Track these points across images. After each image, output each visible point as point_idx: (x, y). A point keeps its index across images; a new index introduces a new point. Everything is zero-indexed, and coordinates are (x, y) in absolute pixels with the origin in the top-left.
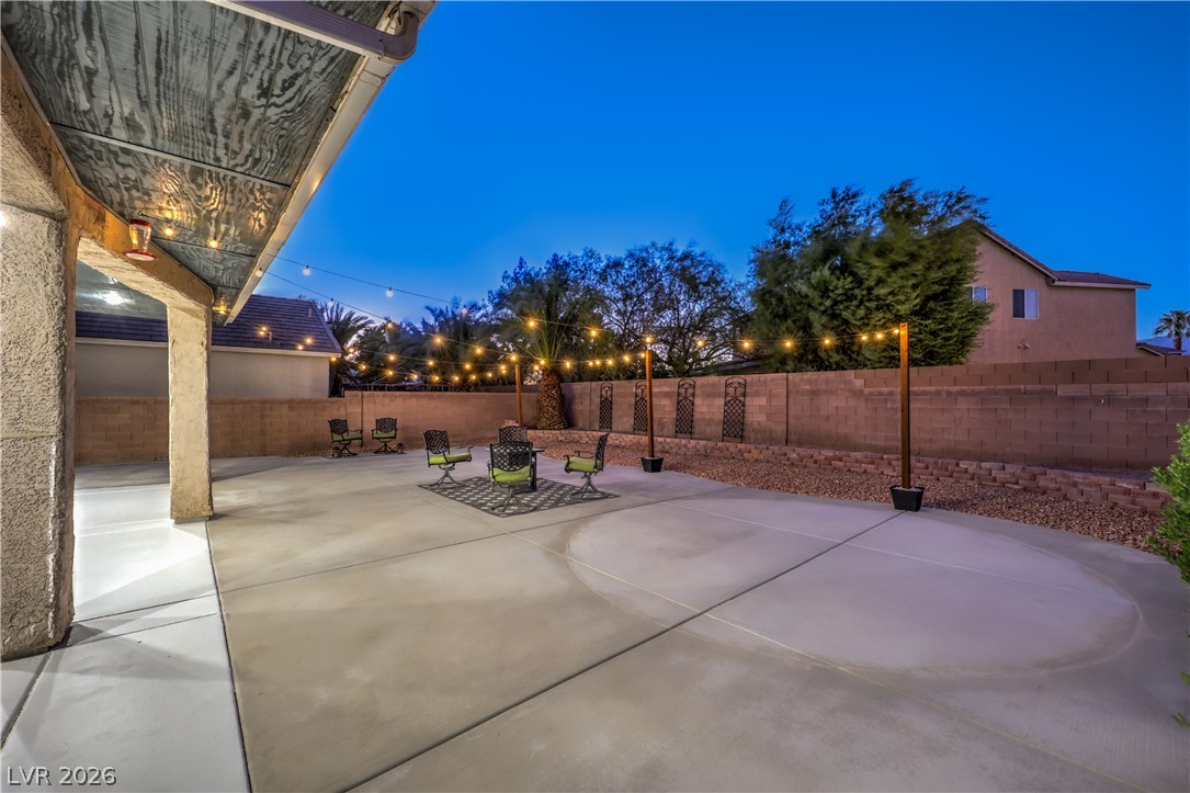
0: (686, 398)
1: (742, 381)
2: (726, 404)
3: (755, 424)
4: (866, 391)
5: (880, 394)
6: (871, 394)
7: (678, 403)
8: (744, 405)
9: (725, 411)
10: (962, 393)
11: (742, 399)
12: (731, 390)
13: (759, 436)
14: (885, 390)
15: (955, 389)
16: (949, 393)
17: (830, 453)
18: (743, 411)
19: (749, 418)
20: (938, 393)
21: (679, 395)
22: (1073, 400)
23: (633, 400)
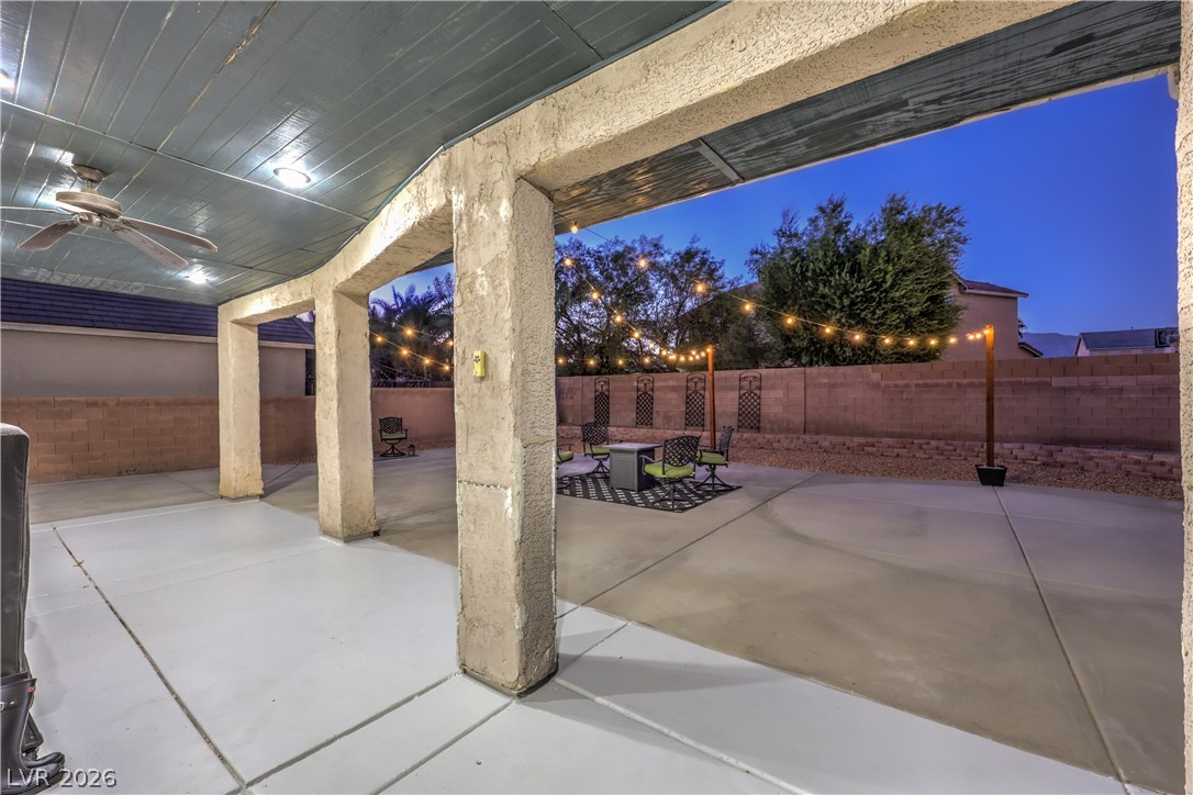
0: (696, 392)
1: (756, 375)
2: (740, 398)
3: (772, 415)
4: (883, 383)
5: (896, 386)
6: (888, 386)
7: (687, 397)
8: (759, 398)
9: (740, 404)
10: (972, 385)
11: (757, 392)
12: (746, 384)
13: (776, 427)
14: (901, 382)
15: (965, 381)
16: (959, 385)
17: (862, 440)
18: (759, 404)
19: (764, 410)
20: (950, 385)
21: (688, 388)
22: (1064, 389)
23: (634, 394)
